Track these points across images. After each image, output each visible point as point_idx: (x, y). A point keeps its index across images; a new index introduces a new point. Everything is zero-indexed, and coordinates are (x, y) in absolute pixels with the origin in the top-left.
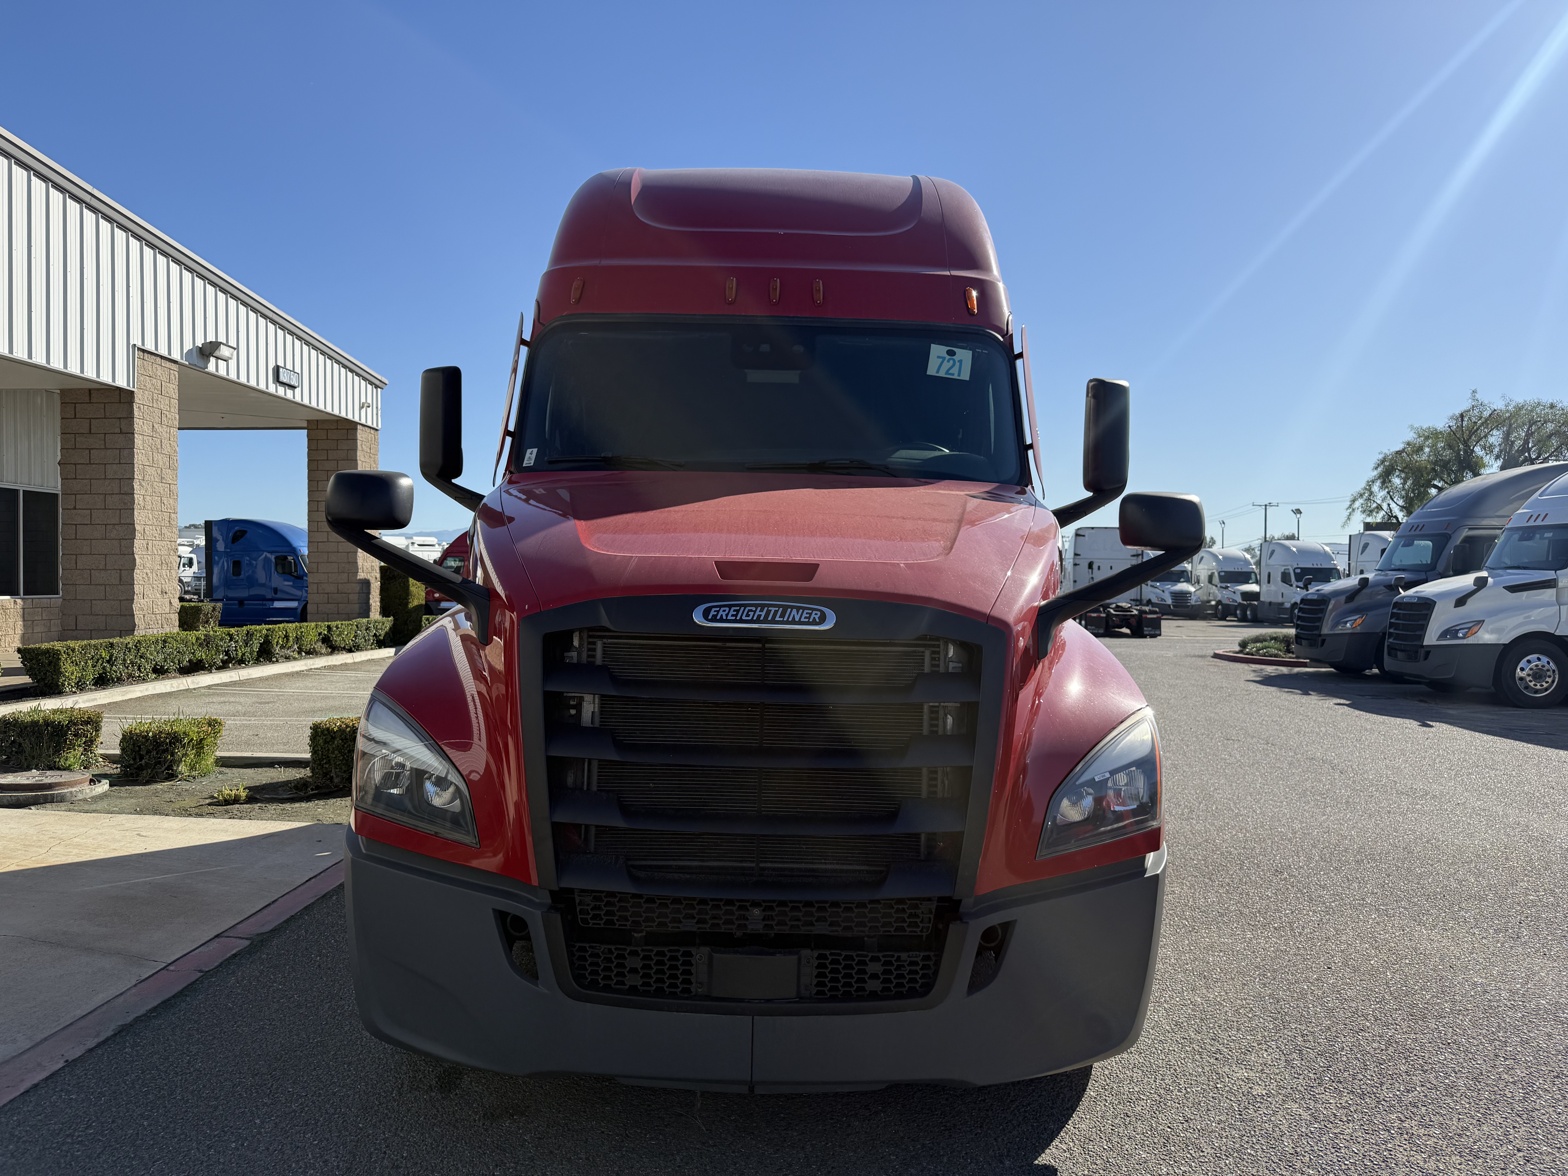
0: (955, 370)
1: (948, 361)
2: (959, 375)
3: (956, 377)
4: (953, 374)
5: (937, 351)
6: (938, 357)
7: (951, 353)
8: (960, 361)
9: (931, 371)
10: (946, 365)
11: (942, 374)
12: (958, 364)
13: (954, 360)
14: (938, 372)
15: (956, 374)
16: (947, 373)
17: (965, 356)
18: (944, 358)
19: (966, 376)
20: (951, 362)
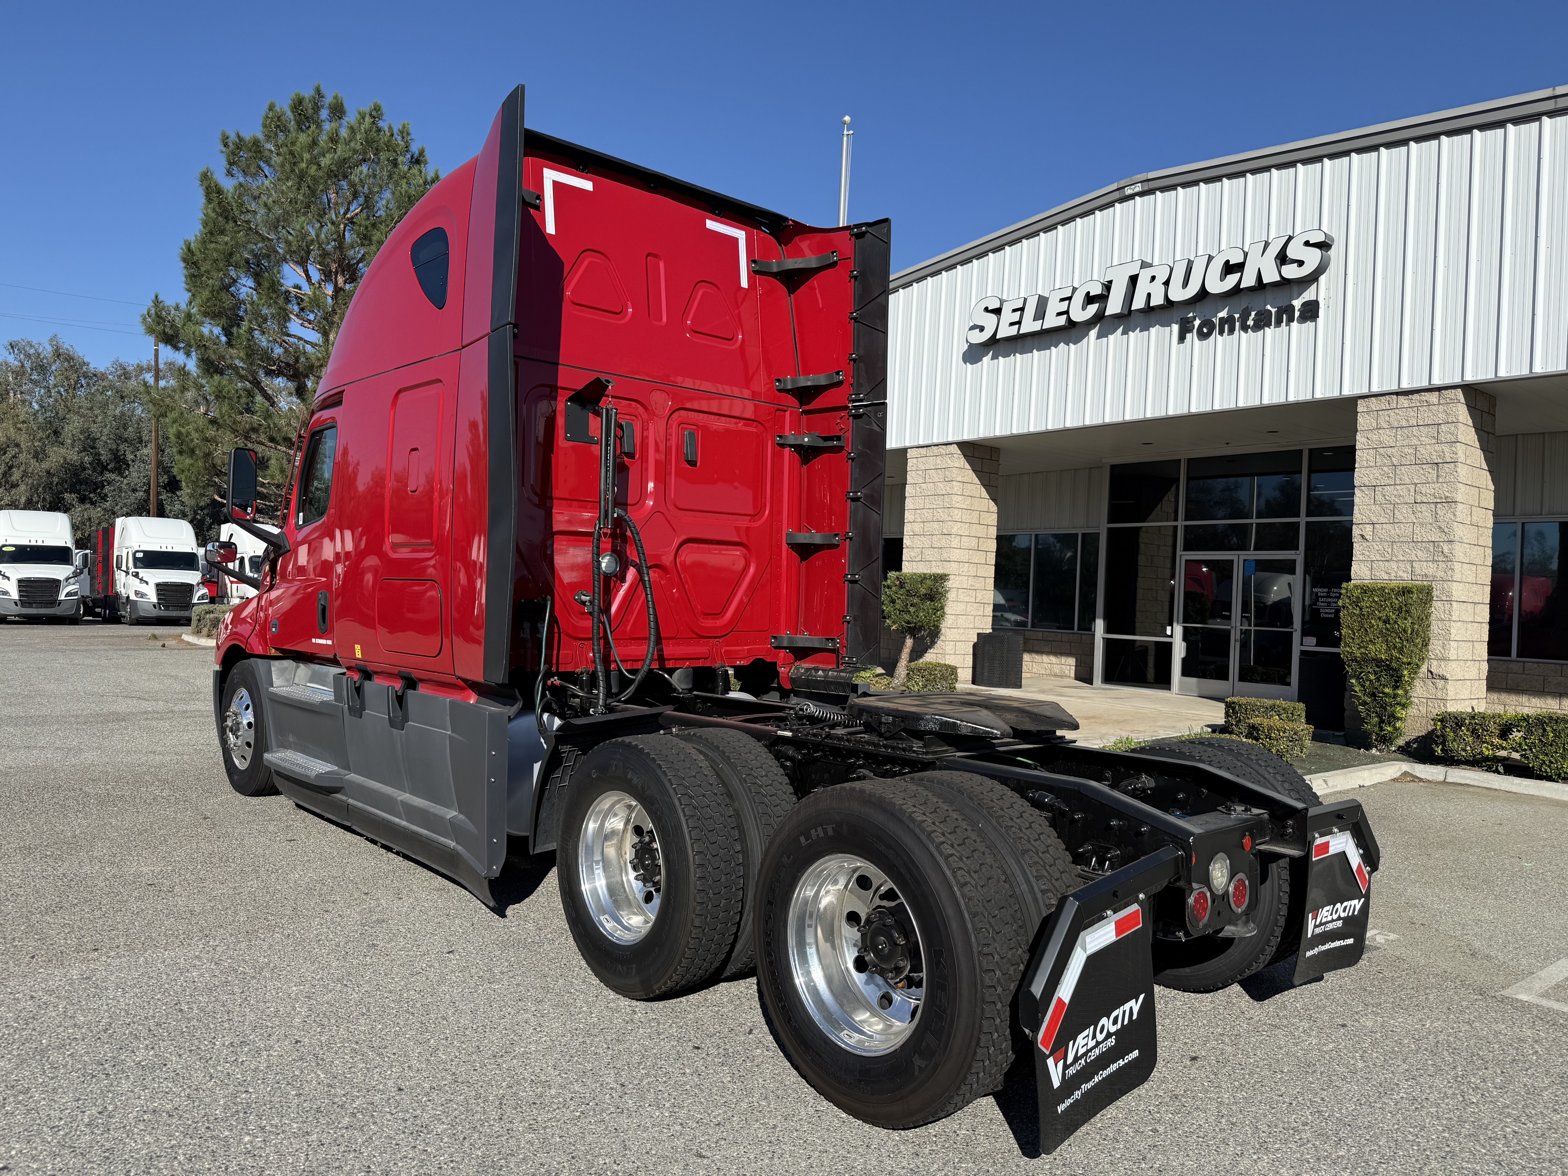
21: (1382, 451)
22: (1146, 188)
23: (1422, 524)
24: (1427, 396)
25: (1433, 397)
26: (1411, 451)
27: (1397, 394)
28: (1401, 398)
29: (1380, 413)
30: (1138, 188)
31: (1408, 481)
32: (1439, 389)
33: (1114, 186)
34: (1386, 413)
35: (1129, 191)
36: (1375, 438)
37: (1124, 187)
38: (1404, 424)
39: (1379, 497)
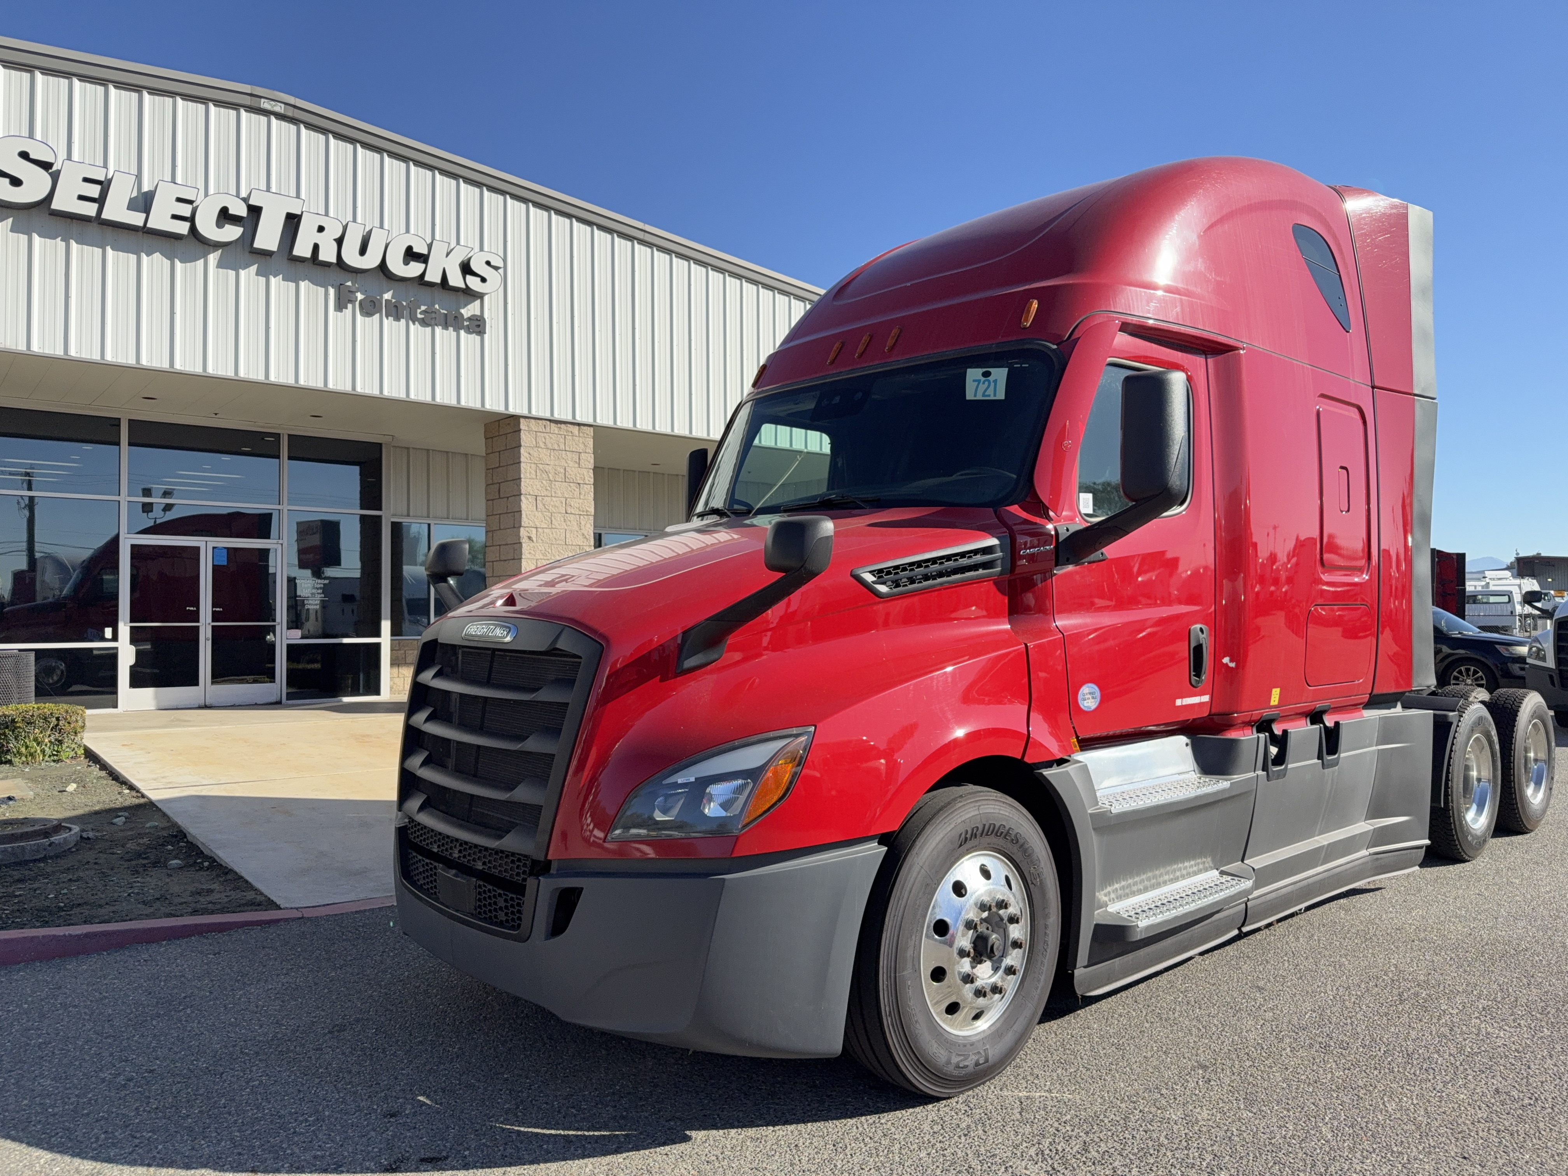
0: (990, 391)
1: (984, 383)
2: (995, 395)
3: (992, 398)
4: (989, 396)
5: (973, 374)
6: (974, 381)
7: (986, 375)
8: (995, 381)
9: (970, 396)
10: (982, 387)
11: (979, 397)
12: (992, 384)
13: (989, 381)
14: (975, 396)
15: (992, 394)
16: (984, 395)
17: (1000, 375)
18: (979, 381)
19: (1001, 395)
20: (987, 383)
21: (541, 466)
22: (290, 114)
23: (571, 531)
24: (571, 428)
25: (575, 429)
26: (563, 471)
27: (550, 421)
28: (553, 425)
29: (538, 434)
30: (279, 108)
31: (560, 495)
32: (579, 425)
33: (247, 88)
34: (542, 435)
35: (265, 105)
36: (536, 454)
37: (261, 97)
38: (556, 447)
39: (540, 506)
